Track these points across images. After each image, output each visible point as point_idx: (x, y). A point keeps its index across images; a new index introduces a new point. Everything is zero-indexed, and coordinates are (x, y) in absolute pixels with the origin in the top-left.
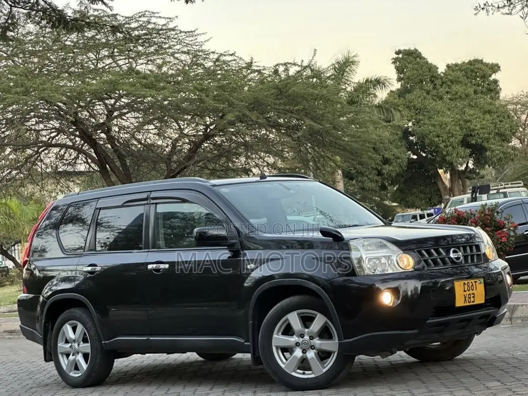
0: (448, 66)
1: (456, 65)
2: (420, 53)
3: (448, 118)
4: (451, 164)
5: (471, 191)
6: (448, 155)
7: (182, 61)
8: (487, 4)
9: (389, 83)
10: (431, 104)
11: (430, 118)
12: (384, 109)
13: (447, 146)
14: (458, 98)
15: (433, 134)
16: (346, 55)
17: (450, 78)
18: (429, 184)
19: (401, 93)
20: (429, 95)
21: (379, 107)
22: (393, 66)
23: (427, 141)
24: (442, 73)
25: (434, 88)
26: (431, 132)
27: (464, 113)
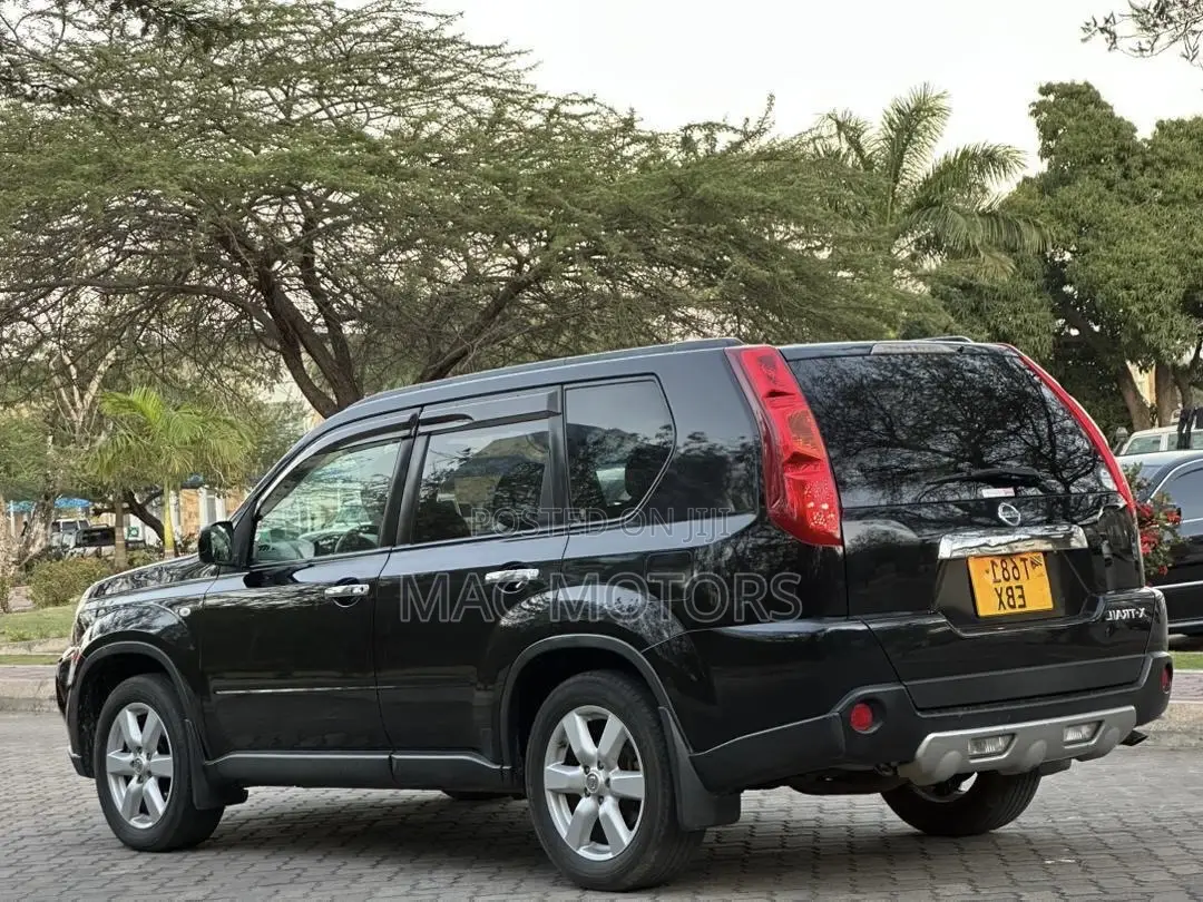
0: (1161, 126)
1: (1180, 124)
2: (1097, 93)
3: (1152, 247)
4: (1157, 352)
5: (1178, 420)
6: (1148, 330)
7: (473, 112)
8: (1111, 20)
9: (1016, 162)
10: (1113, 210)
11: (1109, 243)
12: (1001, 221)
13: (1145, 311)
14: (1177, 201)
15: (1115, 282)
16: (919, 93)
17: (1163, 153)
18: (1104, 396)
19: (1046, 185)
20: (1111, 190)
21: (989, 215)
22: (1033, 121)
23: (1100, 297)
24: (1145, 140)
25: (1125, 176)
26: (1109, 278)
27: (1192, 235)
